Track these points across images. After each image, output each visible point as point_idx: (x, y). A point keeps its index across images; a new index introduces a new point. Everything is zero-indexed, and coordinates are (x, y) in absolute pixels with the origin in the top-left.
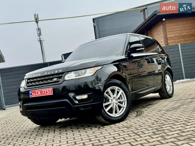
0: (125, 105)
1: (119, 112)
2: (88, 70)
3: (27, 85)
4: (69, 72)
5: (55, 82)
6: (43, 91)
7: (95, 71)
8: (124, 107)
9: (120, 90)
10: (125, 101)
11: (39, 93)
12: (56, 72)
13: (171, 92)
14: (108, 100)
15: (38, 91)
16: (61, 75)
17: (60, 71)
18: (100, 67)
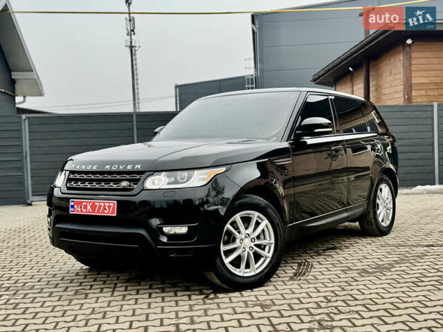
0: (269, 252)
1: (254, 267)
2: (196, 172)
3: (68, 185)
4: (156, 173)
5: (124, 189)
6: (98, 204)
7: (213, 176)
8: (266, 257)
9: (262, 220)
10: (272, 243)
11: (89, 208)
12: (129, 167)
13: (388, 223)
14: (234, 240)
15: (87, 202)
16: (138, 177)
17: (136, 166)
18: (223, 169)
